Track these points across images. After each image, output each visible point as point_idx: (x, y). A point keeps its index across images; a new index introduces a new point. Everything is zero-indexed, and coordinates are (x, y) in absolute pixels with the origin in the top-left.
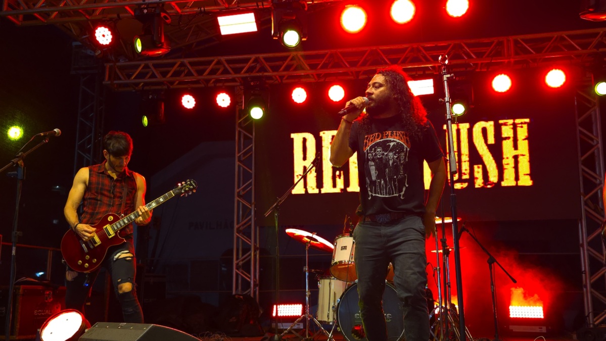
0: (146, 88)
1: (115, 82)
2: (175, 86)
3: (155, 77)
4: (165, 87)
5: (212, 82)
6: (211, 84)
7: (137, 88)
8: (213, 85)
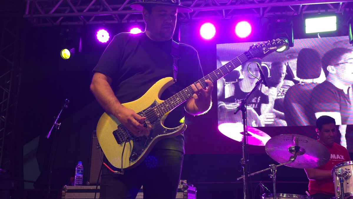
0: (64, 24)
1: (35, 16)
2: (91, 22)
3: (73, 12)
4: (82, 23)
5: (125, 18)
6: (124, 21)
7: (54, 24)
8: (126, 22)
